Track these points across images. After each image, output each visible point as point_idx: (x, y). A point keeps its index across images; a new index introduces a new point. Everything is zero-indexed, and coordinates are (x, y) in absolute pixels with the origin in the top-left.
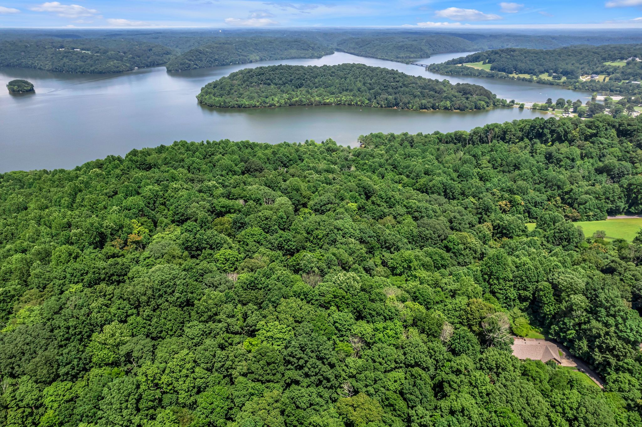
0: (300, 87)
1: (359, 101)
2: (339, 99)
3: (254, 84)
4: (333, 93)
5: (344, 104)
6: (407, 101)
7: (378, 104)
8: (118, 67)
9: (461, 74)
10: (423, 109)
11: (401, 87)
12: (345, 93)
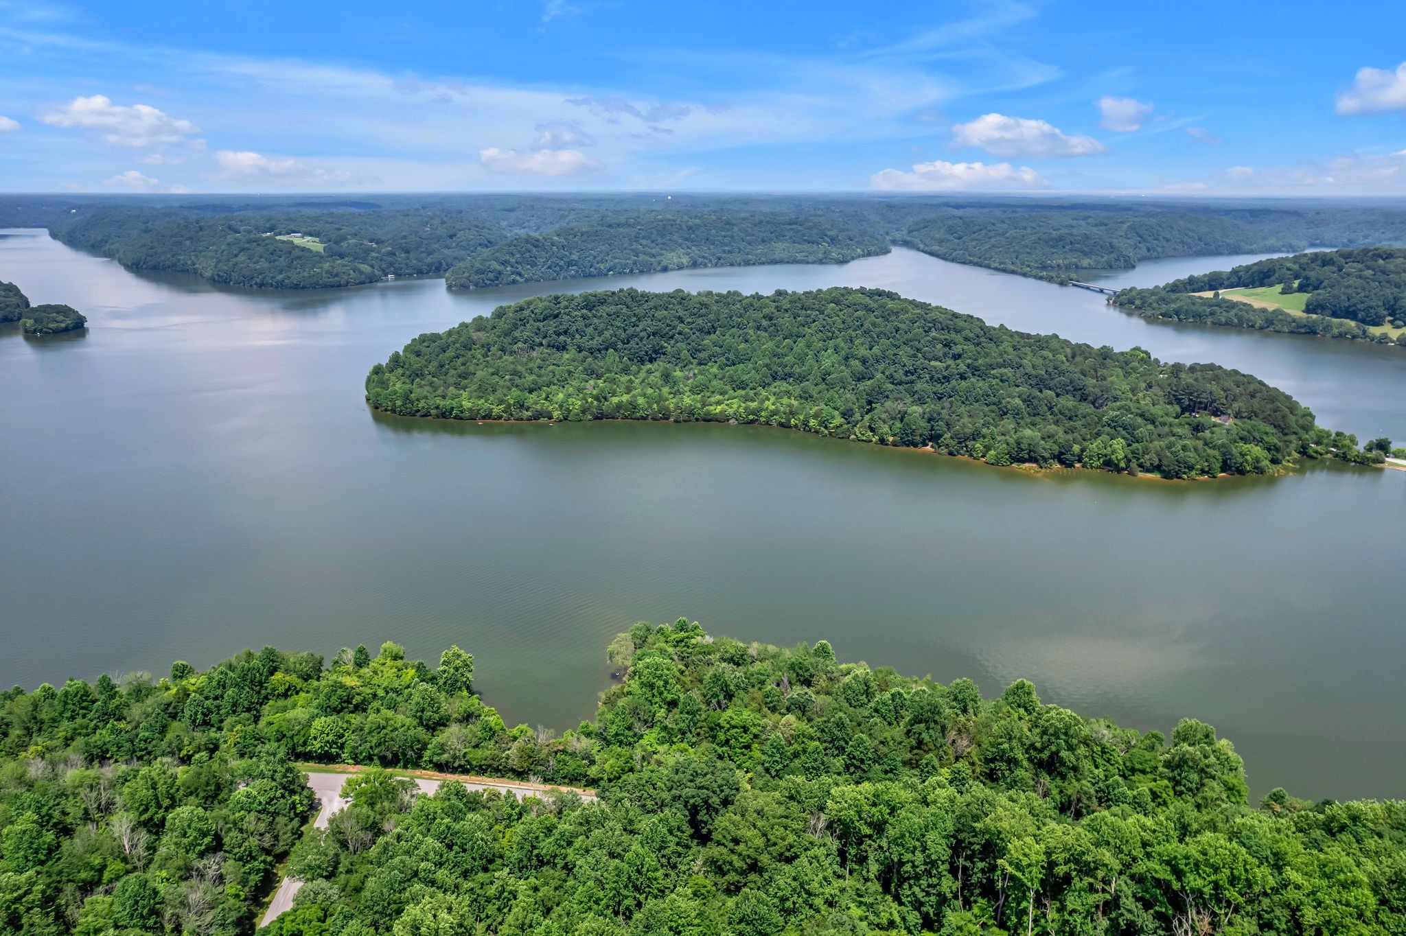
0: (651, 360)
1: (815, 416)
2: (754, 405)
3: (520, 345)
4: (743, 386)
5: (767, 423)
6: (969, 429)
7: (872, 430)
8: (336, 275)
9: (1209, 320)
10: (1023, 461)
11: (963, 377)
12: (778, 386)
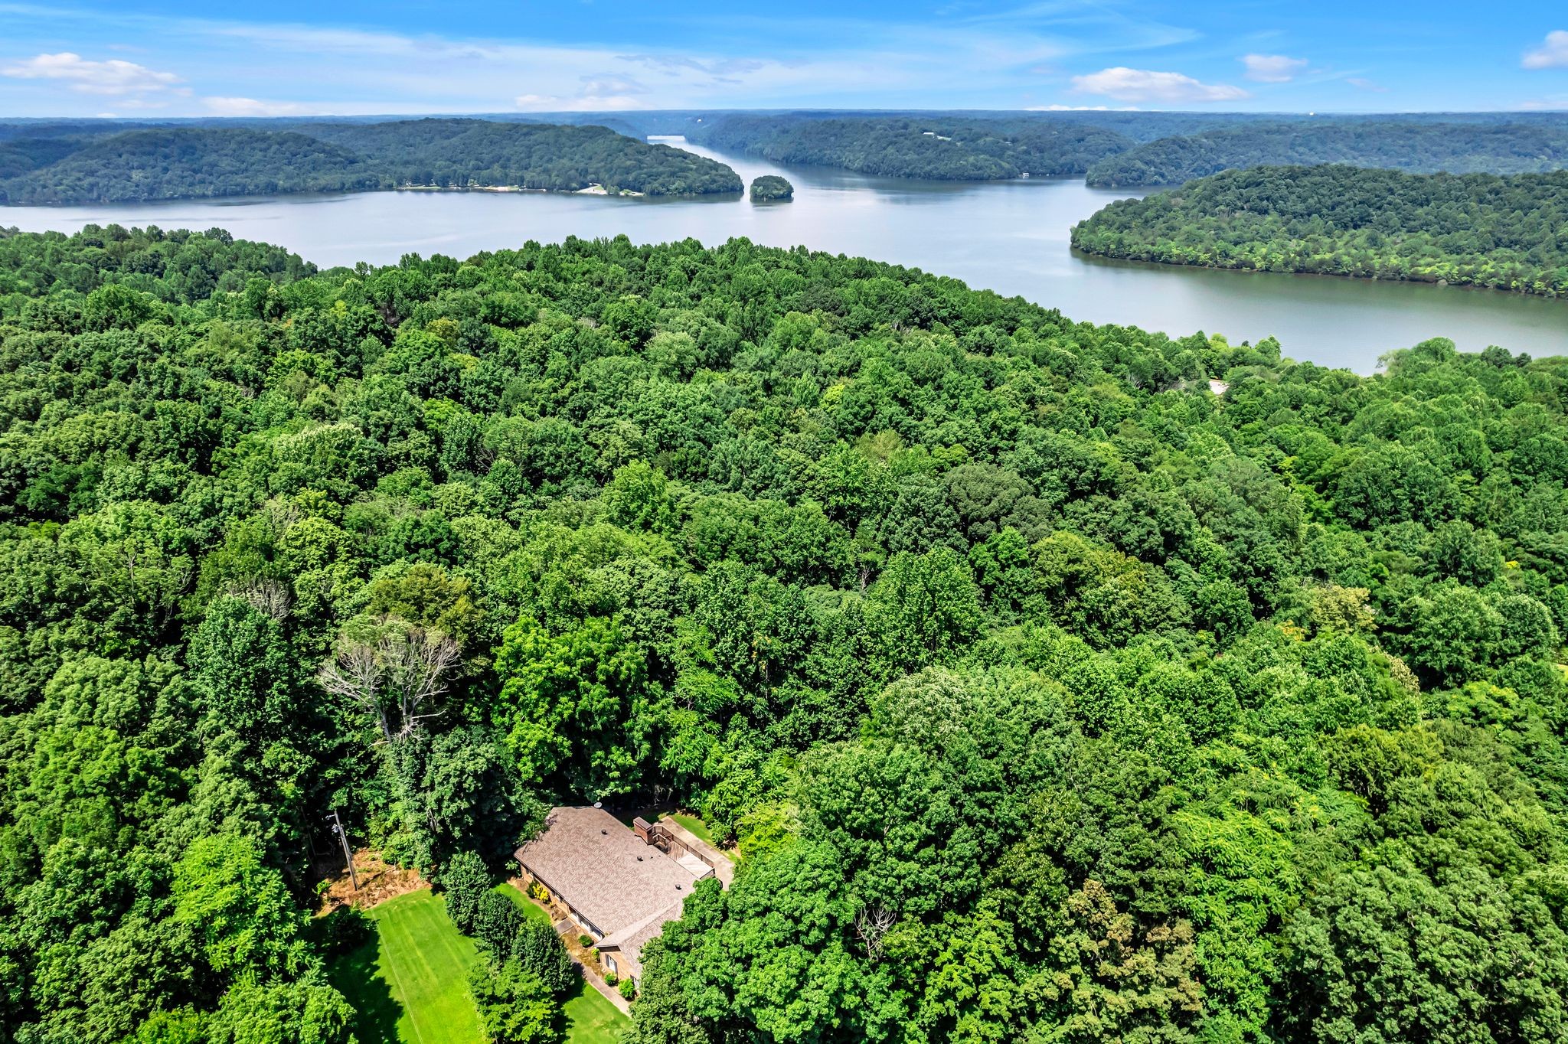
2: (1467, 268)
3: (1222, 207)
5: (1483, 286)
8: (980, 169)
12: (1501, 252)
